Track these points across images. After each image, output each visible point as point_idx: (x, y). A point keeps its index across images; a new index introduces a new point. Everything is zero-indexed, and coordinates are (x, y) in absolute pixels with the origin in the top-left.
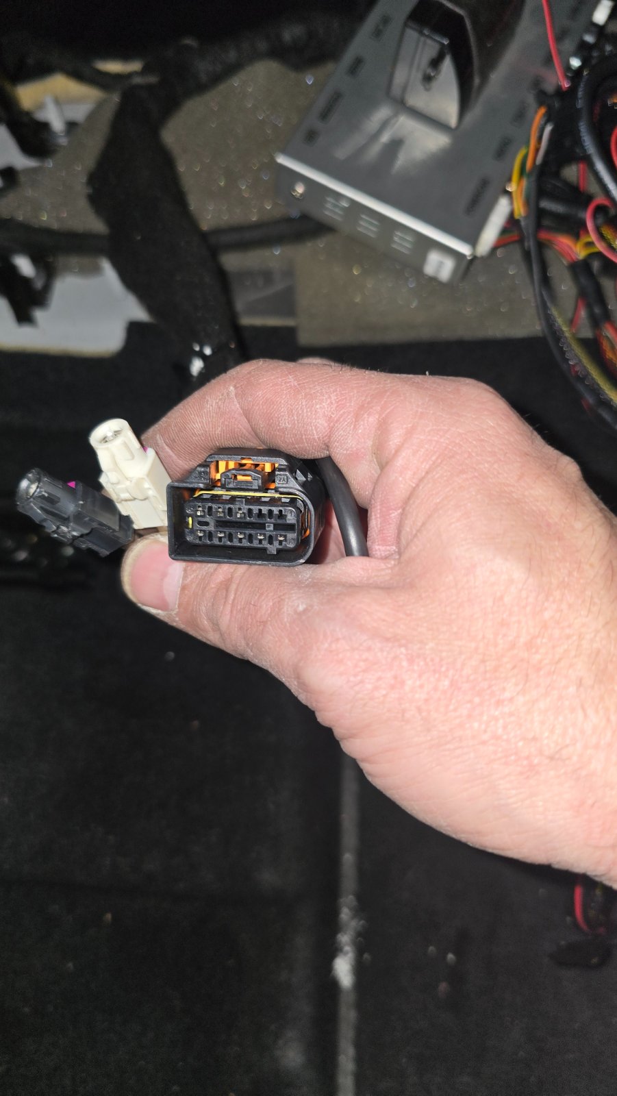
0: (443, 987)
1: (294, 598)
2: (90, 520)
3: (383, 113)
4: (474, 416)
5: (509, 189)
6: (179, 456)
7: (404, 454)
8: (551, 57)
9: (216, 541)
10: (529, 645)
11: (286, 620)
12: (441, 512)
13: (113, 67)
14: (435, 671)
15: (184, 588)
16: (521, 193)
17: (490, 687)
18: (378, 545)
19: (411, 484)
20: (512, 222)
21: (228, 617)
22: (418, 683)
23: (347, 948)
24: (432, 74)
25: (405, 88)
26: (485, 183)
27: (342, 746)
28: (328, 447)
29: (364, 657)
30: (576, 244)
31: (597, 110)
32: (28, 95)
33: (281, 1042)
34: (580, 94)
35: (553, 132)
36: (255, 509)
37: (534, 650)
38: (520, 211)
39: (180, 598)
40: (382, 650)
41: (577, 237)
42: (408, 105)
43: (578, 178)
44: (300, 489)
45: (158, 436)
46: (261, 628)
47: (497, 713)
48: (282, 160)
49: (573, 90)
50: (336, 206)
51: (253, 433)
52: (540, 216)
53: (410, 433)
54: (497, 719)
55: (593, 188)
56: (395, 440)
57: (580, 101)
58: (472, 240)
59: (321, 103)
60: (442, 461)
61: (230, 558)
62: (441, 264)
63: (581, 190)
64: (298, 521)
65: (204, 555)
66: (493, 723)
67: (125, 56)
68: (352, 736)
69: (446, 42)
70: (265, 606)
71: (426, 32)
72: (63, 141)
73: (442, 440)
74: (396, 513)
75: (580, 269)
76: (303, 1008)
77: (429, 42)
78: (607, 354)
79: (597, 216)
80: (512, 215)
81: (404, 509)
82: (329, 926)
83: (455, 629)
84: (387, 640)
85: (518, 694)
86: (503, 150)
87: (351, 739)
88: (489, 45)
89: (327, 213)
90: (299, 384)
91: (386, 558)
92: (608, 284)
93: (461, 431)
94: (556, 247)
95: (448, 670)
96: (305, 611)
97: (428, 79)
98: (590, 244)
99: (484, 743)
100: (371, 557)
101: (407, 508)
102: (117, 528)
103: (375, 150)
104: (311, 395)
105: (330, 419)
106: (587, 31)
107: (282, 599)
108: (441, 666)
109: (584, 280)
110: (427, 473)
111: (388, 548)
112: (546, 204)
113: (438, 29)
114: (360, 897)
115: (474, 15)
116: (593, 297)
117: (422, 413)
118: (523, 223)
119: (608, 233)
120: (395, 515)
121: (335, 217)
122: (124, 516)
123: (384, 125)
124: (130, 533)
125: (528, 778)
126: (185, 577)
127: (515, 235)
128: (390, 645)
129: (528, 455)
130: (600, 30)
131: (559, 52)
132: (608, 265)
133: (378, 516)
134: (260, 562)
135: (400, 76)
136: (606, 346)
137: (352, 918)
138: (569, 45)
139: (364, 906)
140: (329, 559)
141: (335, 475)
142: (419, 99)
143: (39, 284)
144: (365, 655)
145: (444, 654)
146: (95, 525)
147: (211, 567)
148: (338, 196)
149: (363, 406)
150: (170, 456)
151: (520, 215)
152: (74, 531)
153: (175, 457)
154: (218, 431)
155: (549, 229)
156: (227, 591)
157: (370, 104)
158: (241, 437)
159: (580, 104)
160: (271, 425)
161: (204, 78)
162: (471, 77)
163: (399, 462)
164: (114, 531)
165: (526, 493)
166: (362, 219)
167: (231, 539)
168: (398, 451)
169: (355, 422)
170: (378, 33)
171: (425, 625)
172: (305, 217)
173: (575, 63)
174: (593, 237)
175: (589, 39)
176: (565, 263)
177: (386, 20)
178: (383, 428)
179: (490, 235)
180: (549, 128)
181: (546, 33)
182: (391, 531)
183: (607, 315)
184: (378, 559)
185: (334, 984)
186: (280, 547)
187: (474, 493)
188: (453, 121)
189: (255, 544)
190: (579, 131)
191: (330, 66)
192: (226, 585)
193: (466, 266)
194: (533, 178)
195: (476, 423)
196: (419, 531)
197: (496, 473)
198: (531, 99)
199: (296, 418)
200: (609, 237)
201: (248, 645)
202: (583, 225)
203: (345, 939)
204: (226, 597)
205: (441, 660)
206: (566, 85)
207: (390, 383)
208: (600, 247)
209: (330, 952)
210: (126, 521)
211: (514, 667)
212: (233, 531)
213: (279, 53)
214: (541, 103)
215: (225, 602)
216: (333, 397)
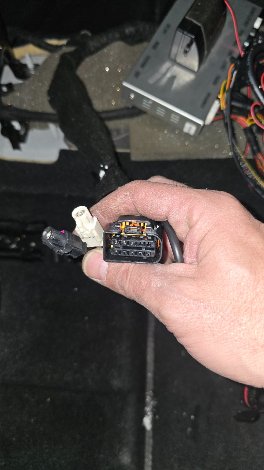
0: (189, 429)
1: (156, 281)
2: (71, 246)
3: (167, 65)
4: (227, 209)
5: (219, 97)
6: (105, 218)
7: (199, 223)
8: (236, 42)
9: (122, 254)
10: (252, 302)
11: (153, 290)
12: (215, 248)
13: (54, 42)
14: (215, 312)
15: (108, 272)
16: (224, 99)
17: (237, 318)
18: (188, 258)
19: (202, 235)
20: (220, 111)
21: (128, 285)
22: (208, 317)
23: (149, 413)
24: (188, 50)
25: (176, 55)
26: (209, 95)
27: (178, 340)
28: (167, 218)
29: (186, 307)
30: (246, 120)
31: (255, 66)
32: (18, 52)
33: (121, 453)
34: (248, 59)
35: (237, 74)
36: (138, 241)
37: (253, 304)
38: (223, 107)
39: (107, 276)
40: (193, 304)
41: (247, 117)
42: (177, 62)
43: (247, 93)
44: (156, 234)
45: (97, 210)
46: (142, 292)
47: (240, 329)
48: (125, 84)
49: (246, 56)
50: (147, 103)
51: (136, 210)
52: (232, 108)
53: (201, 215)
54: (240, 331)
55: (253, 97)
56: (195, 218)
57: (248, 63)
58: (204, 118)
59: (141, 60)
60: (215, 227)
61: (128, 261)
62: (190, 128)
63: (249, 97)
64: (155, 247)
65: (118, 260)
66: (239, 333)
67: (59, 38)
68: (183, 337)
69: (193, 37)
70: (143, 283)
71: (185, 33)
72: (33, 72)
73: (215, 218)
74: (196, 246)
75: (248, 131)
76: (131, 438)
77: (186, 37)
78: (259, 166)
79: (255, 108)
80: (220, 108)
81: (199, 245)
82: (142, 403)
83: (222, 296)
84: (196, 300)
85: (248, 321)
86: (216, 81)
87: (182, 338)
88: (211, 38)
89: (143, 106)
90: (156, 193)
91: (191, 264)
92: (259, 137)
93: (222, 215)
94: (238, 121)
95: (220, 312)
96: (161, 287)
97: (186, 52)
98: (252, 120)
99: (236, 340)
100: (186, 263)
101: (201, 245)
102: (81, 248)
103: (164, 80)
104: (161, 197)
105: (169, 207)
106: (251, 31)
107: (151, 281)
108: (217, 311)
109: (249, 135)
110: (209, 231)
111: (192, 259)
112: (234, 104)
113: (191, 32)
114: (154, 391)
115: (205, 25)
116: (253, 142)
117: (206, 207)
118: (224, 112)
119: (259, 116)
120: (195, 247)
121: (147, 108)
122: (83, 243)
123: (168, 70)
124: (86, 249)
125: (253, 354)
126: (109, 267)
127: (221, 116)
128: (197, 302)
129: (248, 224)
130: (257, 31)
131: (240, 40)
132: (259, 129)
133: (189, 247)
134: (140, 262)
135: (174, 50)
136: (258, 163)
137: (151, 401)
138: (244, 37)
139: (156, 395)
140: (167, 262)
141: (170, 229)
142: (181, 59)
143: (22, 133)
144: (187, 306)
145: (218, 306)
146: (73, 248)
147: (120, 264)
148: (148, 99)
149: (182, 202)
150: (102, 218)
151: (223, 108)
152: (65, 251)
153: (104, 219)
154: (122, 209)
155: (235, 114)
156: (127, 274)
157: (162, 62)
158: (131, 212)
159: (248, 64)
160: (144, 209)
161: (92, 49)
162: (204, 50)
163: (197, 227)
164: (80, 249)
165: (248, 240)
166: (158, 109)
167: (128, 254)
168: (196, 222)
169: (179, 209)
170: (165, 31)
171: (210, 294)
172: (134, 107)
173: (247, 44)
174: (253, 117)
175: (252, 34)
176: (242, 128)
177: (168, 26)
178: (191, 211)
179: (211, 116)
180: (235, 73)
181: (234, 32)
182: (194, 253)
183: (259, 150)
184: (188, 264)
185: (143, 428)
186: (148, 256)
187: (228, 241)
188: (196, 69)
189: (138, 255)
190: (248, 75)
191: (145, 44)
192: (126, 272)
193: (201, 129)
194: (229, 93)
195: (228, 212)
196: (206, 254)
197: (236, 232)
198: (228, 59)
199: (155, 206)
200: (260, 118)
201: (137, 297)
202: (249, 112)
203: (148, 409)
204: (127, 277)
205: (217, 308)
206: (242, 54)
207: (193, 193)
208: (256, 122)
209: (143, 414)
210: (84, 244)
211: (246, 311)
212: (129, 250)
213: (124, 38)
214: (232, 62)
215: (126, 279)
216: (170, 199)
